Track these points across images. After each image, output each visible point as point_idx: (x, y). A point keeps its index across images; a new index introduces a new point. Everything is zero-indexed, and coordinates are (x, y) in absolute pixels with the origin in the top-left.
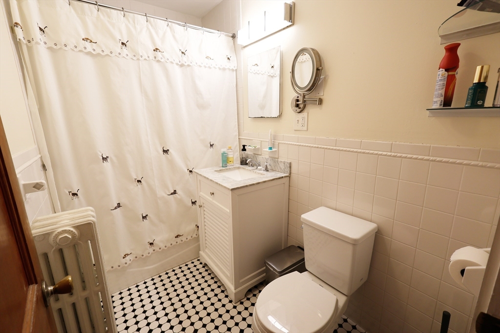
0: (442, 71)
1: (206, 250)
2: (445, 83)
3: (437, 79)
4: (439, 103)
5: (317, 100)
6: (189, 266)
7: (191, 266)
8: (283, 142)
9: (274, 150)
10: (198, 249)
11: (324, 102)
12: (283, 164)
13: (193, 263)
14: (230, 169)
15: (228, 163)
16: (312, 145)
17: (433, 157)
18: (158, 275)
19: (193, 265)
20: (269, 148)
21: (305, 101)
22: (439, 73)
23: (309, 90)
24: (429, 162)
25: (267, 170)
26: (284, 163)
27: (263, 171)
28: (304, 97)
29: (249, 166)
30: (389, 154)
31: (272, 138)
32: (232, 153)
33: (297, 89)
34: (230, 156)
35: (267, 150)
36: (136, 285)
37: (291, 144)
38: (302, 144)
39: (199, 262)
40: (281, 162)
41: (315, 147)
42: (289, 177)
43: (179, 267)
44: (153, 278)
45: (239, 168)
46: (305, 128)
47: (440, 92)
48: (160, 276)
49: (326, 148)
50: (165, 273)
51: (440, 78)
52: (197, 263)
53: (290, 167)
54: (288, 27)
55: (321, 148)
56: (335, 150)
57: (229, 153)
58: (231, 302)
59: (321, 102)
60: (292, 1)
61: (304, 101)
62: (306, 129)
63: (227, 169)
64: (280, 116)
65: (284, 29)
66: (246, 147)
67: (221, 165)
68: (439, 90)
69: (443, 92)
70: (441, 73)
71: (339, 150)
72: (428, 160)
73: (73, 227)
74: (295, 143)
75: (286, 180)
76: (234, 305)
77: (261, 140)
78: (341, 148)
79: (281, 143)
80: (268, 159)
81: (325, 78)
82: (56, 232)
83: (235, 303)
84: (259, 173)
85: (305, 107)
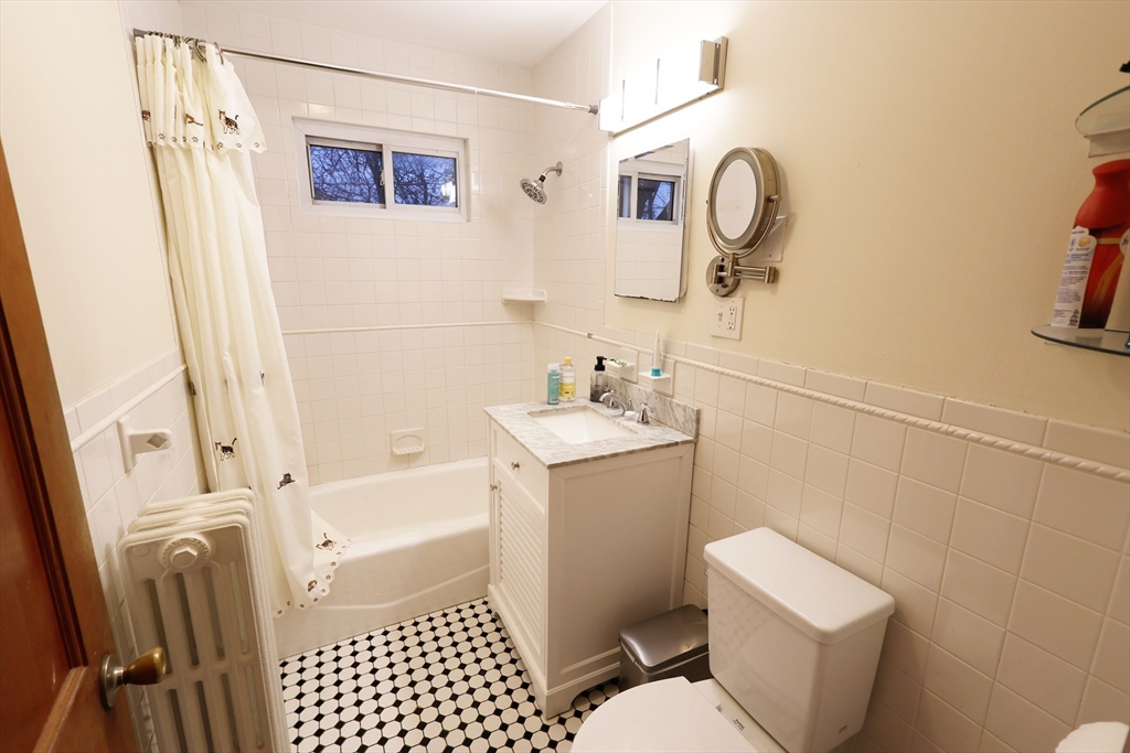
0: (1083, 234)
1: (501, 584)
2: (1089, 265)
3: (1069, 252)
4: (1069, 316)
5: (765, 272)
6: (463, 614)
7: (467, 613)
8: (684, 360)
9: (664, 376)
10: (485, 579)
11: (783, 278)
12: (681, 411)
13: (472, 607)
14: (563, 409)
15: (561, 394)
16: (748, 377)
17: (1054, 450)
18: (398, 626)
19: (472, 612)
20: (654, 370)
21: (736, 271)
22: (1073, 236)
23: (749, 245)
24: (1041, 462)
25: (644, 420)
26: (685, 410)
27: (635, 423)
28: (736, 262)
29: (608, 407)
30: (936, 425)
31: (661, 349)
32: (572, 374)
33: (719, 240)
34: (568, 380)
35: (649, 374)
36: (351, 640)
37: (703, 368)
38: (727, 371)
39: (485, 608)
40: (679, 405)
41: (756, 382)
42: (695, 443)
43: (441, 612)
44: (387, 629)
45: (584, 408)
46: (736, 334)
47: (1072, 287)
48: (401, 628)
49: (782, 389)
50: (413, 621)
51: (1074, 252)
52: (480, 609)
53: (698, 421)
54: (709, 94)
55: (768, 386)
56: (803, 395)
57: (565, 374)
58: (538, 713)
59: (774, 276)
60: (719, 36)
61: (735, 273)
62: (738, 337)
63: (557, 410)
64: (681, 299)
65: (701, 98)
66: (604, 362)
67: (546, 399)
68: (1071, 281)
69: (1080, 288)
70: (1078, 237)
71: (810, 397)
72: (1038, 457)
73: (202, 533)
74: (711, 367)
75: (687, 451)
76: (546, 723)
77: (639, 348)
78: (817, 394)
79: (681, 362)
80: (651, 394)
81: (787, 220)
82: (169, 543)
83: (548, 719)
84: (625, 427)
85: (737, 284)
